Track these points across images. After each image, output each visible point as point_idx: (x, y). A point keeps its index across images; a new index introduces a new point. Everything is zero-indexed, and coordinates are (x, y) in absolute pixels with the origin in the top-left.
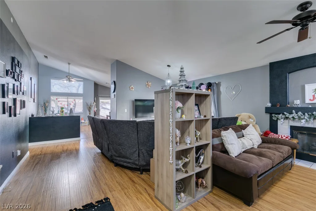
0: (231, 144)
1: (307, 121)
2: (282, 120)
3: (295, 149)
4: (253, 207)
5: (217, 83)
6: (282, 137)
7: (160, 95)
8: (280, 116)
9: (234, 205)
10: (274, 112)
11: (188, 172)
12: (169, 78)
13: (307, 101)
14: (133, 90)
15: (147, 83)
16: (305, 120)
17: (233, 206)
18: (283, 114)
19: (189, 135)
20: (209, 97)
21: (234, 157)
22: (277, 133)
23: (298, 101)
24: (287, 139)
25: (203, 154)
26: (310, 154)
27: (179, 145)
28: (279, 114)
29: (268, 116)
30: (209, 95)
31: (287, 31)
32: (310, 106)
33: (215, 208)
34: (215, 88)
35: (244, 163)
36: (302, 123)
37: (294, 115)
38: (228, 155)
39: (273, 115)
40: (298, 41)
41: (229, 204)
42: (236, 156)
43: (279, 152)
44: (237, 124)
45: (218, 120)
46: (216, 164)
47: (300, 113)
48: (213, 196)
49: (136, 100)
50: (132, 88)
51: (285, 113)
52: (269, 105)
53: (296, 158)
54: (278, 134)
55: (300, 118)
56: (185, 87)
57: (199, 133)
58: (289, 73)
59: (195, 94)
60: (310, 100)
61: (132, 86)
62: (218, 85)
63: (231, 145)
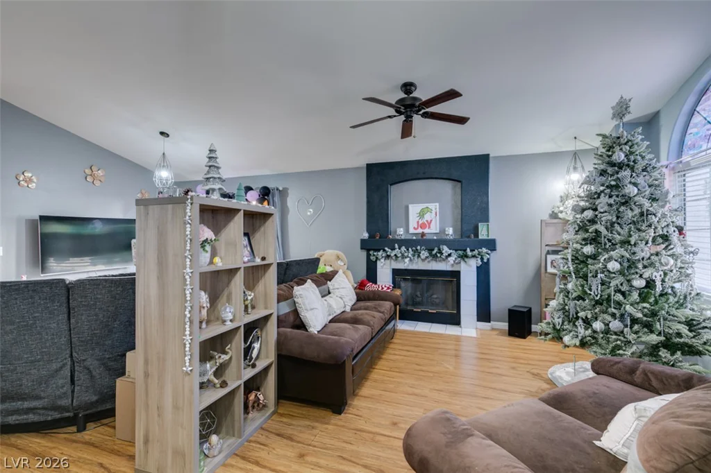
0: (312, 309)
1: (411, 260)
2: (382, 260)
3: (398, 304)
4: (346, 413)
5: (281, 189)
6: (383, 288)
7: (154, 210)
8: (380, 253)
9: (317, 421)
10: (373, 248)
11: (227, 384)
12: (164, 166)
13: (412, 231)
14: (33, 186)
15: (88, 171)
16: (408, 259)
17: (316, 424)
18: (384, 250)
19: (229, 300)
20: (271, 219)
21: (316, 332)
22: (376, 283)
23: (402, 229)
24: (389, 290)
25: (258, 337)
26: (415, 310)
27: (206, 328)
28: (379, 250)
29: (364, 253)
30: (272, 214)
31: (389, 119)
32: (414, 238)
33: (285, 440)
34: (276, 199)
35: (333, 339)
36: (406, 264)
37: (397, 251)
38: (307, 330)
39: (371, 252)
40: (402, 137)
41: (308, 423)
42: (319, 330)
43: (380, 312)
44: (319, 271)
45: (285, 265)
46: (284, 353)
47: (403, 249)
48: (279, 419)
49: (44, 219)
50: (30, 180)
51: (386, 249)
52: (366, 235)
53: (399, 319)
54: (378, 283)
55: (403, 257)
56: (219, 195)
57: (250, 295)
58: (391, 185)
59: (244, 211)
60: (414, 228)
61: (28, 175)
62: (283, 193)
63: (310, 312)
